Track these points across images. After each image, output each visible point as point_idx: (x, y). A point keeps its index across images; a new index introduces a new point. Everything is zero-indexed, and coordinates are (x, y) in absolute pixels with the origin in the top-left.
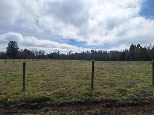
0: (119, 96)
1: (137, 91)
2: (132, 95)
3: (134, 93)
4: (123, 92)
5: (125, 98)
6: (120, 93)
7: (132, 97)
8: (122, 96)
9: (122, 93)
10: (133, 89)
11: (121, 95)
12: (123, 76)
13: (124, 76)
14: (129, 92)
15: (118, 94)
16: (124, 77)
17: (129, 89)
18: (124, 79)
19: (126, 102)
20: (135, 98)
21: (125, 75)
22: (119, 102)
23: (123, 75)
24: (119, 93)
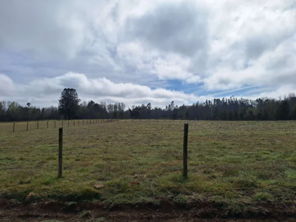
0: (236, 195)
1: (279, 186)
2: (266, 194)
3: (270, 190)
4: (247, 187)
5: (247, 200)
6: (240, 190)
7: (264, 199)
8: (243, 195)
9: (243, 190)
10: (273, 181)
11: (241, 193)
12: (265, 154)
13: (268, 154)
14: (261, 187)
15: (235, 191)
16: (265, 156)
17: (263, 183)
18: (264, 160)
19: (246, 209)
20: (269, 202)
21: (271, 151)
22: (230, 207)
23: (265, 151)
24: (237, 190)
